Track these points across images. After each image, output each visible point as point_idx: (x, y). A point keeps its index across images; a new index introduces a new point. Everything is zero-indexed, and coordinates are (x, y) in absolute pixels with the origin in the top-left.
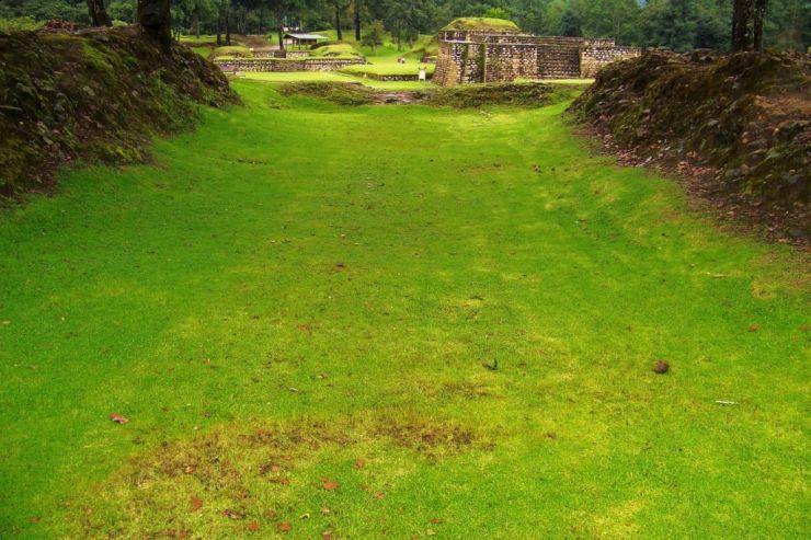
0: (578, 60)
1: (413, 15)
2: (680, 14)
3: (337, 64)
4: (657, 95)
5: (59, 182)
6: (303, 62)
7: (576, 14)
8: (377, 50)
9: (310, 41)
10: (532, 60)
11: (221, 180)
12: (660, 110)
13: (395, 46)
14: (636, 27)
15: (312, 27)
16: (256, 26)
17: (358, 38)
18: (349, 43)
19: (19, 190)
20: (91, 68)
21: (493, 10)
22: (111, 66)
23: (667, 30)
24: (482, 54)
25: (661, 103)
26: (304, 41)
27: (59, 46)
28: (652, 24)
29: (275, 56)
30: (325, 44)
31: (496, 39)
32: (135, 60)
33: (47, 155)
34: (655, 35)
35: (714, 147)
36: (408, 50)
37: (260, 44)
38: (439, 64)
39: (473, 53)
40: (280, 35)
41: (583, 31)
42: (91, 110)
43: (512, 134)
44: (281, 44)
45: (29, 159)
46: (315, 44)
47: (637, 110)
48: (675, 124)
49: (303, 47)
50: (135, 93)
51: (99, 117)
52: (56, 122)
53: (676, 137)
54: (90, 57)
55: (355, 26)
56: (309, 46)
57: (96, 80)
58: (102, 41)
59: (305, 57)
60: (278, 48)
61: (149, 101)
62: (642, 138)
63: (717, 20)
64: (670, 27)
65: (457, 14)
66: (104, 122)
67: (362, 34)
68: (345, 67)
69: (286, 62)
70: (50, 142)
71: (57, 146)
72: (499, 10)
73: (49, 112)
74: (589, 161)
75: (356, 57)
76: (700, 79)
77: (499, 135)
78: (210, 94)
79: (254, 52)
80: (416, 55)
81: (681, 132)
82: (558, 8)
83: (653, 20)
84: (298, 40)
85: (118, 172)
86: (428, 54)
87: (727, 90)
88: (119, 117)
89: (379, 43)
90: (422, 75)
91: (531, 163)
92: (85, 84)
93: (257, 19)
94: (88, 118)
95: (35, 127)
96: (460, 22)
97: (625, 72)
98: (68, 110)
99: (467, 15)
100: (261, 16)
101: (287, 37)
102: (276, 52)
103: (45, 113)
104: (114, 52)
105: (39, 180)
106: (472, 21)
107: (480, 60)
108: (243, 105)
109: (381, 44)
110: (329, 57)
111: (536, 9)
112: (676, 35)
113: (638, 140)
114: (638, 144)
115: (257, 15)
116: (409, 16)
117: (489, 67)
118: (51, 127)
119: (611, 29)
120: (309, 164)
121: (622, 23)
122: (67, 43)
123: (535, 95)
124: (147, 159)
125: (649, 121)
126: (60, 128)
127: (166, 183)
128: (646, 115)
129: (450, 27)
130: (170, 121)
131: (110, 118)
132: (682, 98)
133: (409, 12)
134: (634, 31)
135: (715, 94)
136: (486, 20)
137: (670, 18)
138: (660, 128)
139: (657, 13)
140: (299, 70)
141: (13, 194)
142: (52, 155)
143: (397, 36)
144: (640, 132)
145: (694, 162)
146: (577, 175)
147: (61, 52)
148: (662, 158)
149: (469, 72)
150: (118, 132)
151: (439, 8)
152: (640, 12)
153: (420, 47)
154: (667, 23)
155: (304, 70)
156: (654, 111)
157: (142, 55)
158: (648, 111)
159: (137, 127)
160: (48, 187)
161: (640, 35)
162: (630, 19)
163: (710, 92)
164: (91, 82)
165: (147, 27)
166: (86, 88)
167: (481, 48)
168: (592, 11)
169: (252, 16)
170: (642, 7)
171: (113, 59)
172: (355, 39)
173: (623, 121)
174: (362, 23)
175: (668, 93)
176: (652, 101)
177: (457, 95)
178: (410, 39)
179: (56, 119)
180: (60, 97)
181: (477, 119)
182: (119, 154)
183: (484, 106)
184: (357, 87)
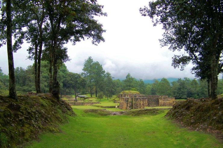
0: (158, 101)
1: (111, 90)
2: (182, 88)
3: (92, 104)
4: (194, 111)
5: (40, 138)
6: (83, 103)
7: (154, 89)
8: (102, 100)
9: (83, 97)
10: (146, 102)
11: (80, 137)
12: (197, 115)
13: (106, 98)
14: (171, 92)
15: (83, 93)
16: (68, 93)
17: (96, 96)
18: (94, 98)
19: (30, 140)
20: (42, 105)
21: (133, 89)
22: (47, 105)
23: (179, 92)
24: (132, 100)
25: (196, 113)
26: (81, 97)
27: (34, 99)
28: (175, 91)
29: (74, 101)
30: (87, 98)
31: (136, 96)
32: (52, 103)
33: (35, 130)
34: (176, 93)
35: (216, 124)
36: (110, 99)
37: (70, 98)
38: (120, 103)
39: (130, 100)
40: (75, 95)
41: (157, 93)
42: (44, 117)
43: (152, 123)
44: (76, 98)
45: (32, 131)
46: (85, 98)
47: (189, 115)
48: (203, 119)
49: (81, 99)
50: (53, 112)
51: (46, 119)
52: (36, 121)
53: (203, 122)
54: (42, 102)
55: (95, 93)
56: (83, 99)
57: (44, 109)
58: (44, 98)
59: (82, 102)
60: (75, 99)
61: (57, 115)
62: (193, 123)
63: (192, 89)
64: (180, 91)
65: (123, 90)
66: (48, 120)
67: (97, 95)
68: (94, 104)
69: (78, 103)
70: (36, 126)
71: (38, 127)
72: (134, 89)
73: (34, 117)
74: (180, 130)
75: (97, 102)
76: (207, 106)
77: (148, 123)
78: (69, 112)
79: (69, 100)
80: (112, 101)
81: (205, 121)
82: (149, 87)
83: (175, 90)
84: (80, 97)
85: (54, 135)
86: (116, 101)
87: (216, 108)
88: (50, 119)
89: (102, 98)
90: (116, 107)
91: (163, 131)
92: (42, 110)
93: (69, 91)
94: (43, 119)
95: (31, 122)
96: (124, 92)
97: (182, 105)
98: (39, 117)
99: (126, 90)
100: (70, 90)
101: (77, 96)
102: (75, 100)
103: (33, 118)
104: (47, 101)
105: (34, 137)
106: (127, 91)
107: (132, 102)
108: (76, 115)
109: (103, 98)
110: (89, 102)
111: (143, 88)
112: (182, 93)
113: (192, 123)
114: (192, 124)
115: (69, 90)
116: (110, 90)
117: (135, 104)
118: (35, 122)
119: (164, 92)
120: (102, 133)
121: (167, 91)
122: (36, 98)
123: (154, 112)
124: (60, 132)
125: (194, 118)
126: (37, 122)
127: (67, 138)
128: (192, 116)
129: (121, 93)
130: (62, 120)
131: (49, 119)
132: (203, 111)
133: (110, 89)
134: (170, 93)
135: (212, 110)
136: (131, 91)
137: (180, 89)
138: (198, 120)
139: (176, 88)
140: (81, 105)
141: (28, 141)
142: (37, 130)
143: (107, 96)
144: (192, 121)
145: (211, 129)
146: (179, 134)
147: (35, 101)
148: (201, 128)
149: (129, 105)
150: (51, 123)
151: (118, 88)
152: (171, 88)
153: (113, 99)
154: (179, 90)
155: (83, 105)
156: (194, 115)
157: (53, 101)
158: (193, 115)
159: (55, 122)
160: (37, 139)
161: (172, 94)
162: (169, 89)
163: (211, 109)
164: (43, 109)
165: (53, 94)
166: (42, 111)
167: (132, 99)
168: (159, 88)
169: (67, 90)
170: (172, 86)
171: (47, 103)
172: (95, 97)
173: (185, 118)
174: (97, 92)
175: (198, 110)
176: (193, 112)
177: (133, 112)
178: (110, 96)
179: (36, 119)
180: (37, 113)
181: (139, 119)
182: (53, 130)
183: (140, 115)
184: (105, 111)
